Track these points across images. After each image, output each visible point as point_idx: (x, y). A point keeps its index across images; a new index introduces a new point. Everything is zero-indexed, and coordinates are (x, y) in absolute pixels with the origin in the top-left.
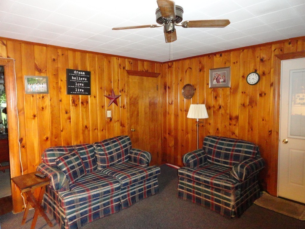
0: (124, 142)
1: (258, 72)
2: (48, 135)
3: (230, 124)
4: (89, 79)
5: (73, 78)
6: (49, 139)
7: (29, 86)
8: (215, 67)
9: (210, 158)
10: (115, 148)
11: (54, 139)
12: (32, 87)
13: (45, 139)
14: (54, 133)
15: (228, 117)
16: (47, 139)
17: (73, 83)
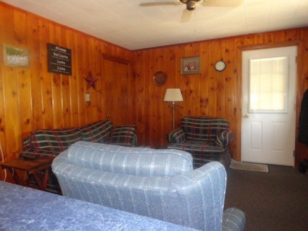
0: (107, 126)
1: (224, 60)
2: (30, 116)
3: (201, 106)
4: (70, 57)
5: (55, 54)
6: (30, 121)
7: (9, 57)
8: (186, 56)
9: (189, 136)
10: (101, 133)
11: (35, 122)
12: (11, 59)
13: (26, 121)
14: (35, 115)
15: (199, 100)
16: (28, 121)
17: (55, 60)
